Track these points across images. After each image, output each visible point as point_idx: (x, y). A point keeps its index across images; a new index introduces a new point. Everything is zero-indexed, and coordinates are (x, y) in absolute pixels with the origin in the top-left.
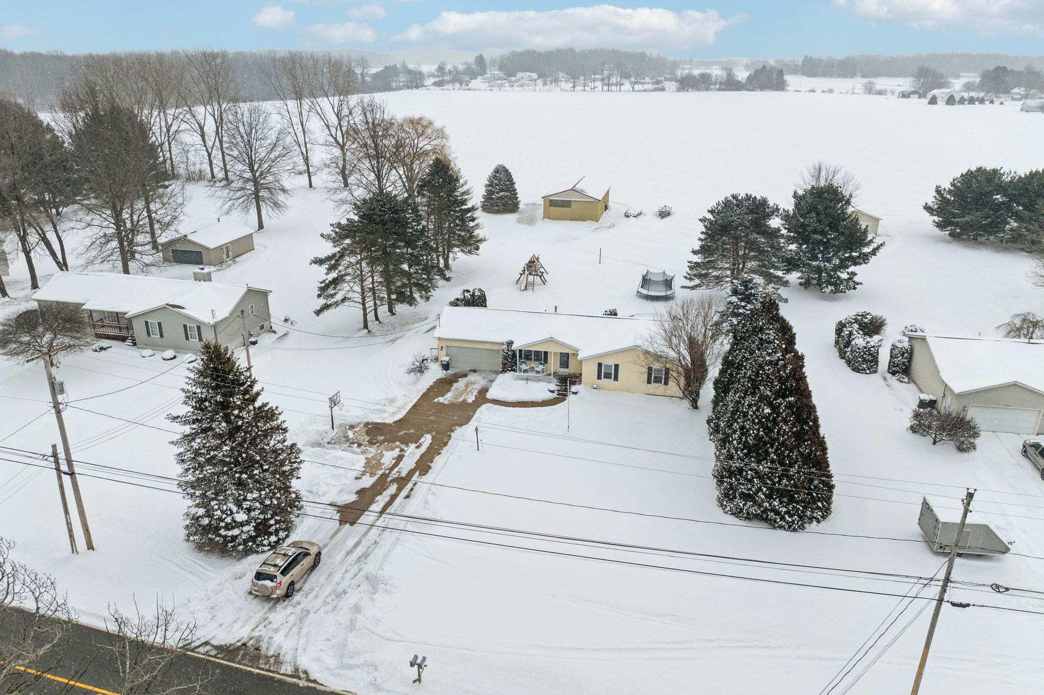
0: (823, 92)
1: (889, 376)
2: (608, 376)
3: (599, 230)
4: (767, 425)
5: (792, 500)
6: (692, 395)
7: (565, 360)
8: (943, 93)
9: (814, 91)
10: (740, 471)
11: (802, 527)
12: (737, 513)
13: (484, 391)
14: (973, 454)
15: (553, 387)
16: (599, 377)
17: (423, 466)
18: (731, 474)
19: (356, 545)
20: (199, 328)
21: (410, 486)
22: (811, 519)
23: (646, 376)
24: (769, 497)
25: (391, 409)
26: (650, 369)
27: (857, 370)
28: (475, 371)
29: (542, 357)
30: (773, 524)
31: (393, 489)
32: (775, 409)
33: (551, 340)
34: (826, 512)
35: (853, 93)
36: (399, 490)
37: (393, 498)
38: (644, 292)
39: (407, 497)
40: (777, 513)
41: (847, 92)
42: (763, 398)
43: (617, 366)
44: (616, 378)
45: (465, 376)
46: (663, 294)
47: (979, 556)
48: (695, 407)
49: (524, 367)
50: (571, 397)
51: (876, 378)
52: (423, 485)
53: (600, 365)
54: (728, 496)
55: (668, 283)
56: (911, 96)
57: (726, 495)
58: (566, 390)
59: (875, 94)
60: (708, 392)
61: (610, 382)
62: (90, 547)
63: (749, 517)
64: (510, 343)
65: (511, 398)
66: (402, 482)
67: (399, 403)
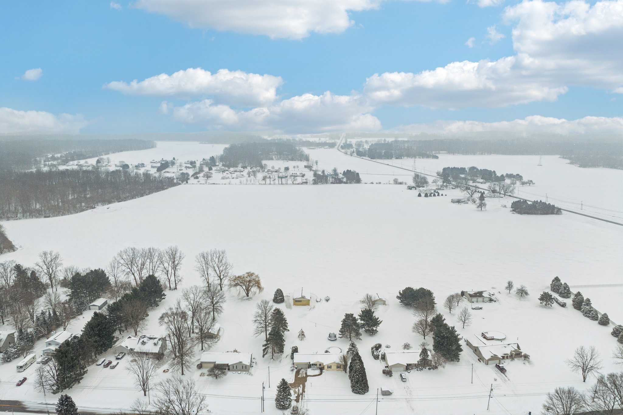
0: (377, 183)
1: (381, 360)
2: (329, 368)
3: (311, 309)
4: (358, 379)
5: (363, 390)
6: (345, 370)
7: (320, 365)
8: (423, 190)
9: (373, 183)
10: (355, 386)
11: (364, 394)
12: (355, 393)
13: (306, 373)
14: (392, 377)
15: (319, 371)
16: (328, 368)
17: (304, 391)
18: (354, 386)
19: (301, 405)
20: (246, 366)
21: (303, 395)
22: (366, 392)
23: (336, 367)
24: (359, 390)
25: (291, 380)
26: (337, 366)
27: (375, 359)
28: (302, 368)
29: (316, 365)
30: (360, 394)
31: (301, 396)
32: (359, 376)
33: (318, 362)
34: (368, 391)
35: (389, 184)
36: (302, 396)
37: (302, 397)
38: (330, 339)
39: (304, 397)
40: (361, 392)
41: (387, 184)
42: (357, 374)
43: (331, 366)
44: (331, 368)
45: (301, 370)
46: (334, 339)
47: (389, 395)
48: (346, 372)
49: (312, 367)
50: (323, 373)
51: (379, 360)
52: (305, 394)
53: (328, 366)
54: (353, 391)
55: (335, 336)
56: (412, 189)
57: (353, 390)
58: (322, 371)
59: (399, 184)
60: (348, 370)
61: (330, 369)
62: (264, 411)
63: (357, 393)
64: (310, 363)
65: (312, 375)
66: (302, 394)
67: (292, 378)
